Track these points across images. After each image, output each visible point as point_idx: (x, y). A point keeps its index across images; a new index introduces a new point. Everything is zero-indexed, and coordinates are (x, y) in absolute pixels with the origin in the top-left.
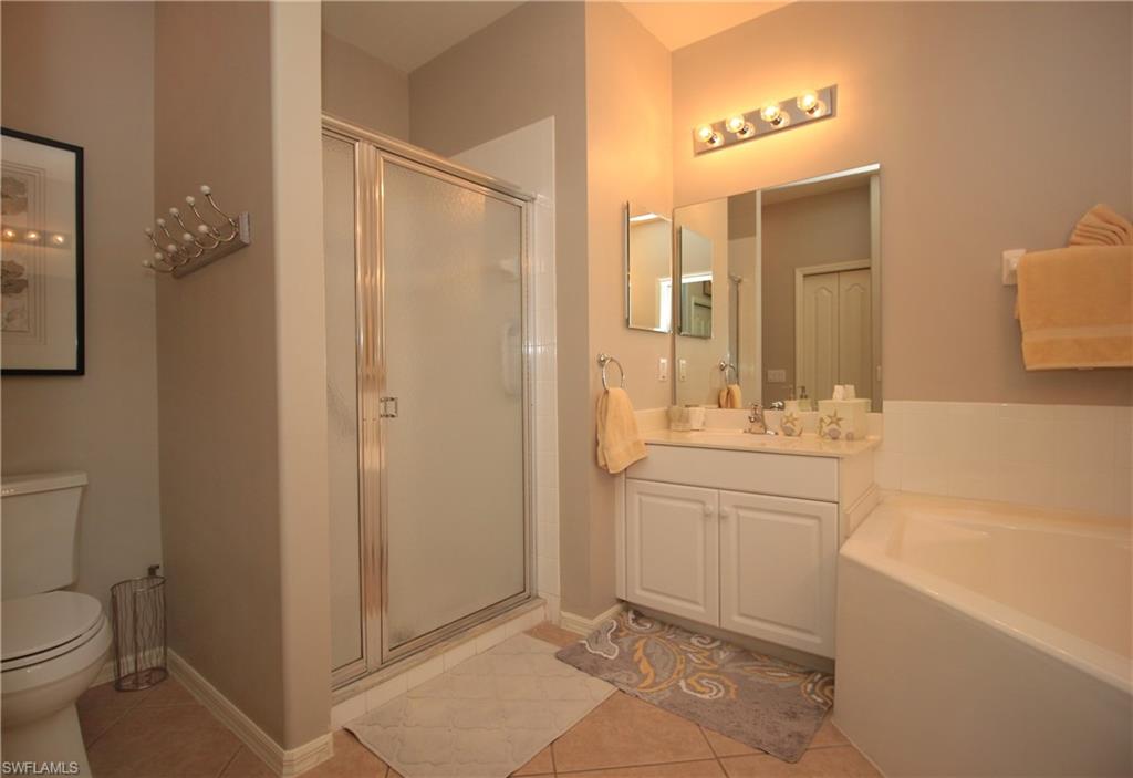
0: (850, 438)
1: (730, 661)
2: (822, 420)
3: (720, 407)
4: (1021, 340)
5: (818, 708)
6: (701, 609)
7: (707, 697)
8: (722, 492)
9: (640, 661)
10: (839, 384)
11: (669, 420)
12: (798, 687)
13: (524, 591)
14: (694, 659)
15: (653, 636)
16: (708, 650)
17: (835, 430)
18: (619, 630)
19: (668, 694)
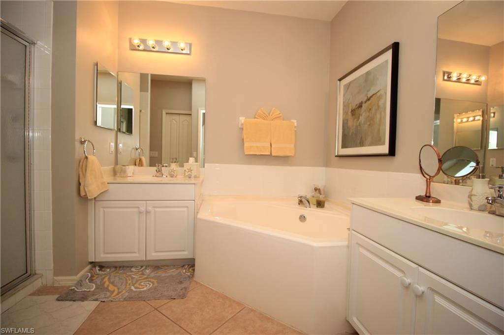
0: (195, 177)
1: (152, 272)
2: (185, 171)
3: (135, 165)
4: (243, 145)
5: (189, 277)
6: (137, 255)
7: (145, 289)
8: (147, 202)
9: (108, 286)
10: (191, 157)
11: (115, 173)
12: (180, 272)
13: (27, 272)
14: (134, 277)
15: (112, 274)
16: (141, 271)
17: (190, 174)
18: (92, 276)
19: (127, 294)
